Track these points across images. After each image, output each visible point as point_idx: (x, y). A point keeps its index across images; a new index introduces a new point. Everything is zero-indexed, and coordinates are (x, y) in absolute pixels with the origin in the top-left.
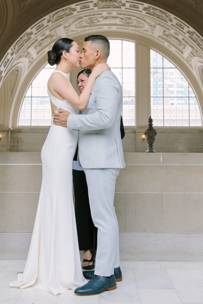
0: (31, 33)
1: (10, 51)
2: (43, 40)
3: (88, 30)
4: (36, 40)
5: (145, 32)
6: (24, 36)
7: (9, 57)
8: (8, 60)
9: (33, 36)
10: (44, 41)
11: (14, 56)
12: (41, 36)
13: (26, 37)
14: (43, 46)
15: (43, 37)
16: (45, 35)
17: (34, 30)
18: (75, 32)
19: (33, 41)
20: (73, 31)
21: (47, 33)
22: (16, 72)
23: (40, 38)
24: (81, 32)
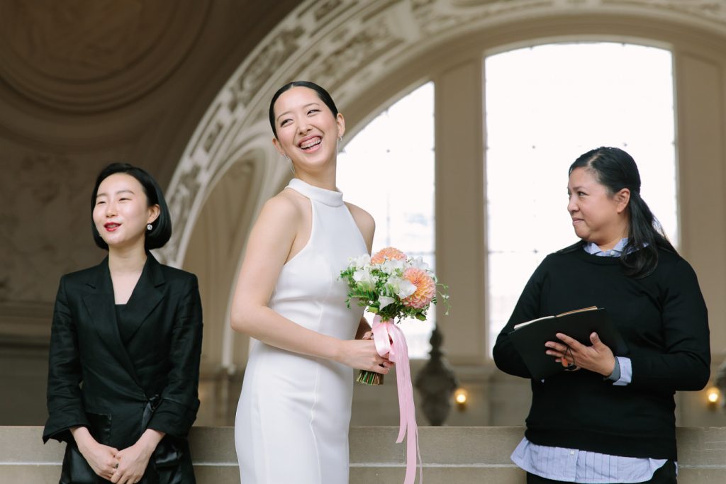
0: (298, 32)
1: (225, 96)
2: (338, 53)
3: (499, 12)
4: (316, 56)
5: (708, 13)
6: (272, 42)
7: (224, 116)
8: (220, 127)
9: (304, 42)
10: (341, 58)
11: (241, 112)
12: (334, 40)
13: (280, 47)
14: (339, 75)
15: (339, 45)
16: (348, 37)
17: (309, 22)
18: (451, 22)
19: (305, 59)
20: (445, 18)
21: (355, 28)
22: (246, 169)
23: (328, 47)
24: (474, 19)
